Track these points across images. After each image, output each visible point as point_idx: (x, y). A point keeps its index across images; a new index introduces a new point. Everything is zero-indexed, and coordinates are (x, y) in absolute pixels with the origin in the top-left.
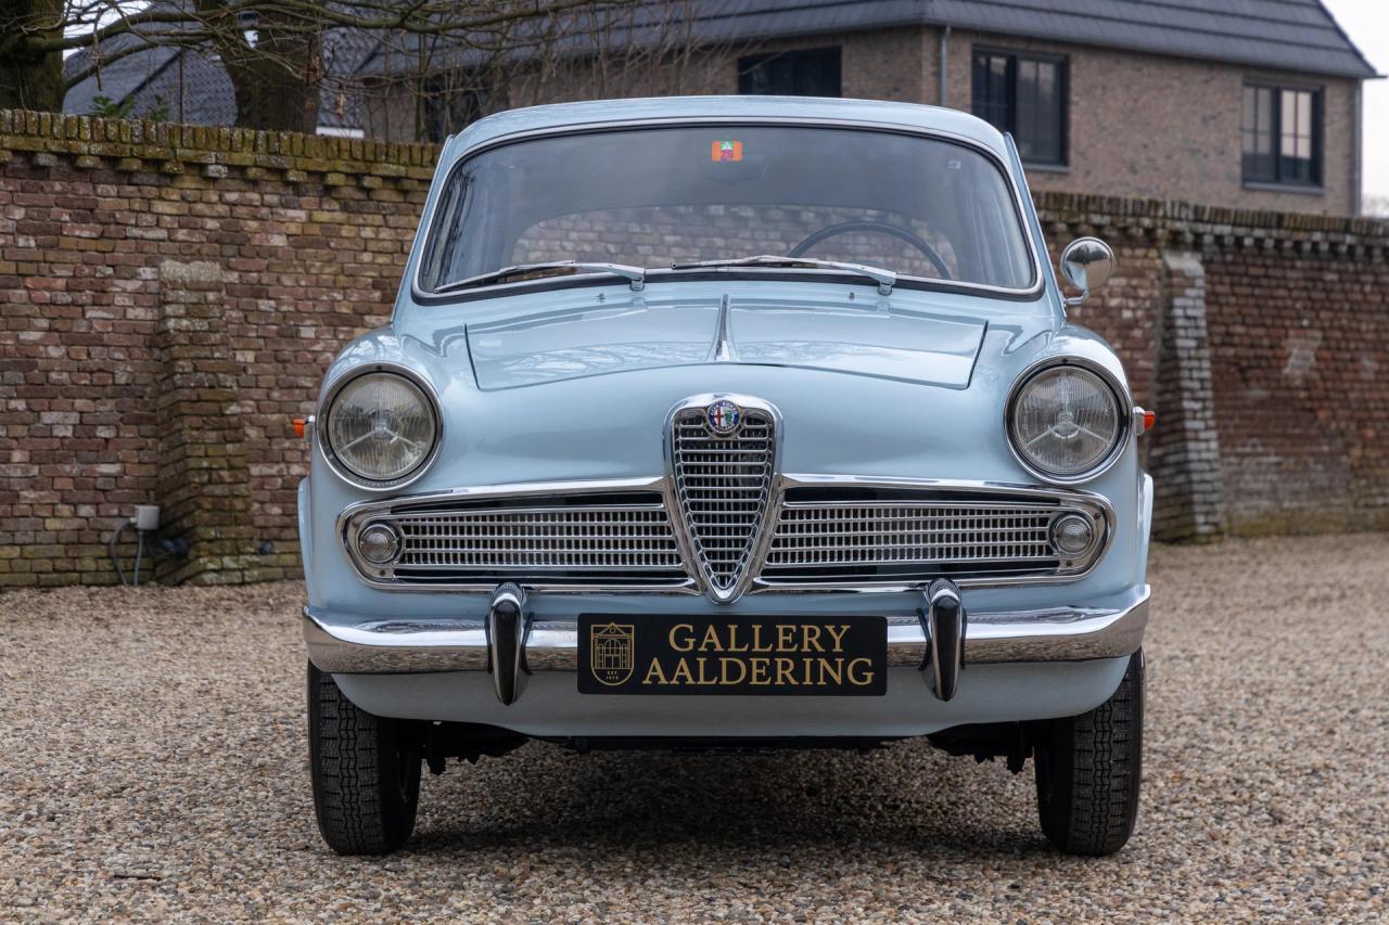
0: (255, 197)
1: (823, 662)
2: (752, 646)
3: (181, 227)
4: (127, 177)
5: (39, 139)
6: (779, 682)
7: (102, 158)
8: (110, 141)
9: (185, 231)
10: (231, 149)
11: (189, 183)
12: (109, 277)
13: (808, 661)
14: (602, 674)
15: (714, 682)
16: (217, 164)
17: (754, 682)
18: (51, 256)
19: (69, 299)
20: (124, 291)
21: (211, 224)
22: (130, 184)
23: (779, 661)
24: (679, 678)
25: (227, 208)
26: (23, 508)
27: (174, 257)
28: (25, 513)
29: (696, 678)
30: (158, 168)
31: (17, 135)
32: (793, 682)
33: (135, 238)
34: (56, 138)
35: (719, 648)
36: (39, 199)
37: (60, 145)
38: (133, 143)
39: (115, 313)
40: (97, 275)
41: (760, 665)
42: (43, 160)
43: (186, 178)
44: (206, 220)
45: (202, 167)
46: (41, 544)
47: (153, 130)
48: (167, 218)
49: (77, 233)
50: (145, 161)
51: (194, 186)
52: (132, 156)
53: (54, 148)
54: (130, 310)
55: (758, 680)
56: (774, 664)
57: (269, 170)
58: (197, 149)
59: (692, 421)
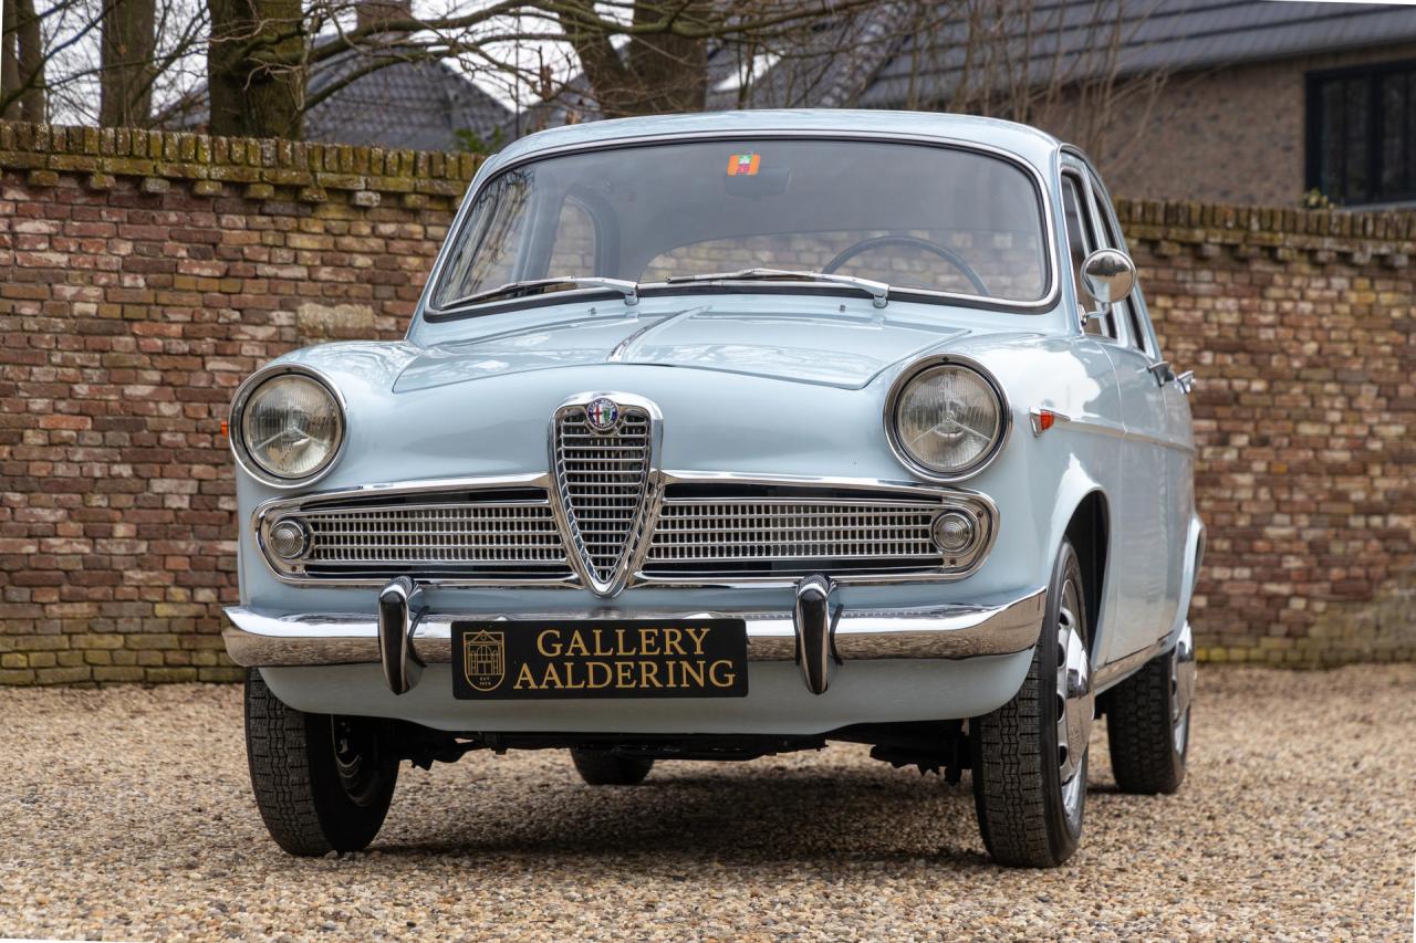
0: (416, 229)
1: (685, 665)
2: (616, 650)
3: (324, 264)
4: (256, 205)
5: (147, 161)
6: (644, 685)
7: (226, 183)
8: (236, 164)
9: (329, 269)
10: (385, 173)
11: (334, 213)
12: (236, 322)
13: (671, 664)
14: (475, 680)
15: (582, 686)
16: (366, 190)
17: (620, 685)
18: (164, 297)
19: (185, 347)
20: (253, 338)
21: (361, 261)
22: (262, 214)
23: (643, 664)
24: (549, 683)
25: (381, 242)
26: (127, 590)
27: (316, 299)
28: (130, 597)
29: (564, 681)
30: (296, 197)
31: (120, 157)
32: (658, 685)
33: (268, 278)
34: (168, 161)
35: (585, 653)
36: (150, 231)
37: (171, 168)
38: (263, 166)
39: (242, 364)
40: (221, 320)
41: (625, 669)
42: (152, 186)
43: (332, 207)
44: (355, 256)
45: (350, 193)
46: (149, 633)
47: (288, 151)
48: (307, 254)
49: (196, 271)
50: (278, 188)
51: (340, 216)
52: (262, 182)
53: (165, 172)
54: (260, 361)
55: (624, 683)
56: (638, 667)
57: (433, 197)
58: (341, 172)
59: (575, 419)
